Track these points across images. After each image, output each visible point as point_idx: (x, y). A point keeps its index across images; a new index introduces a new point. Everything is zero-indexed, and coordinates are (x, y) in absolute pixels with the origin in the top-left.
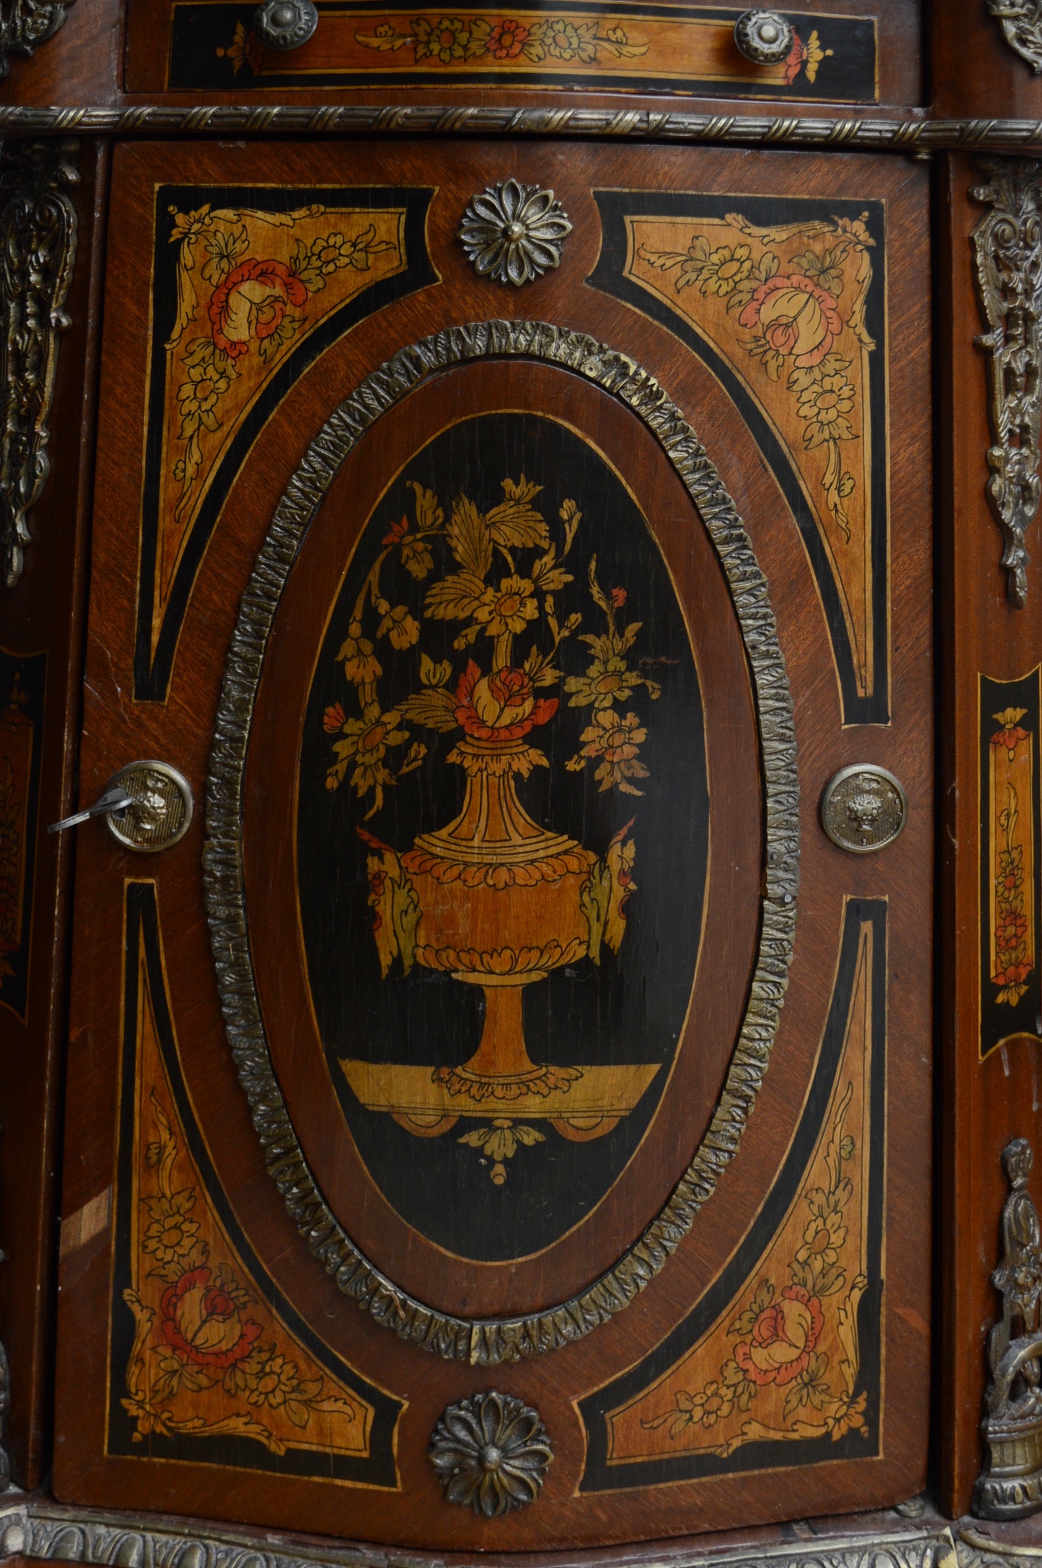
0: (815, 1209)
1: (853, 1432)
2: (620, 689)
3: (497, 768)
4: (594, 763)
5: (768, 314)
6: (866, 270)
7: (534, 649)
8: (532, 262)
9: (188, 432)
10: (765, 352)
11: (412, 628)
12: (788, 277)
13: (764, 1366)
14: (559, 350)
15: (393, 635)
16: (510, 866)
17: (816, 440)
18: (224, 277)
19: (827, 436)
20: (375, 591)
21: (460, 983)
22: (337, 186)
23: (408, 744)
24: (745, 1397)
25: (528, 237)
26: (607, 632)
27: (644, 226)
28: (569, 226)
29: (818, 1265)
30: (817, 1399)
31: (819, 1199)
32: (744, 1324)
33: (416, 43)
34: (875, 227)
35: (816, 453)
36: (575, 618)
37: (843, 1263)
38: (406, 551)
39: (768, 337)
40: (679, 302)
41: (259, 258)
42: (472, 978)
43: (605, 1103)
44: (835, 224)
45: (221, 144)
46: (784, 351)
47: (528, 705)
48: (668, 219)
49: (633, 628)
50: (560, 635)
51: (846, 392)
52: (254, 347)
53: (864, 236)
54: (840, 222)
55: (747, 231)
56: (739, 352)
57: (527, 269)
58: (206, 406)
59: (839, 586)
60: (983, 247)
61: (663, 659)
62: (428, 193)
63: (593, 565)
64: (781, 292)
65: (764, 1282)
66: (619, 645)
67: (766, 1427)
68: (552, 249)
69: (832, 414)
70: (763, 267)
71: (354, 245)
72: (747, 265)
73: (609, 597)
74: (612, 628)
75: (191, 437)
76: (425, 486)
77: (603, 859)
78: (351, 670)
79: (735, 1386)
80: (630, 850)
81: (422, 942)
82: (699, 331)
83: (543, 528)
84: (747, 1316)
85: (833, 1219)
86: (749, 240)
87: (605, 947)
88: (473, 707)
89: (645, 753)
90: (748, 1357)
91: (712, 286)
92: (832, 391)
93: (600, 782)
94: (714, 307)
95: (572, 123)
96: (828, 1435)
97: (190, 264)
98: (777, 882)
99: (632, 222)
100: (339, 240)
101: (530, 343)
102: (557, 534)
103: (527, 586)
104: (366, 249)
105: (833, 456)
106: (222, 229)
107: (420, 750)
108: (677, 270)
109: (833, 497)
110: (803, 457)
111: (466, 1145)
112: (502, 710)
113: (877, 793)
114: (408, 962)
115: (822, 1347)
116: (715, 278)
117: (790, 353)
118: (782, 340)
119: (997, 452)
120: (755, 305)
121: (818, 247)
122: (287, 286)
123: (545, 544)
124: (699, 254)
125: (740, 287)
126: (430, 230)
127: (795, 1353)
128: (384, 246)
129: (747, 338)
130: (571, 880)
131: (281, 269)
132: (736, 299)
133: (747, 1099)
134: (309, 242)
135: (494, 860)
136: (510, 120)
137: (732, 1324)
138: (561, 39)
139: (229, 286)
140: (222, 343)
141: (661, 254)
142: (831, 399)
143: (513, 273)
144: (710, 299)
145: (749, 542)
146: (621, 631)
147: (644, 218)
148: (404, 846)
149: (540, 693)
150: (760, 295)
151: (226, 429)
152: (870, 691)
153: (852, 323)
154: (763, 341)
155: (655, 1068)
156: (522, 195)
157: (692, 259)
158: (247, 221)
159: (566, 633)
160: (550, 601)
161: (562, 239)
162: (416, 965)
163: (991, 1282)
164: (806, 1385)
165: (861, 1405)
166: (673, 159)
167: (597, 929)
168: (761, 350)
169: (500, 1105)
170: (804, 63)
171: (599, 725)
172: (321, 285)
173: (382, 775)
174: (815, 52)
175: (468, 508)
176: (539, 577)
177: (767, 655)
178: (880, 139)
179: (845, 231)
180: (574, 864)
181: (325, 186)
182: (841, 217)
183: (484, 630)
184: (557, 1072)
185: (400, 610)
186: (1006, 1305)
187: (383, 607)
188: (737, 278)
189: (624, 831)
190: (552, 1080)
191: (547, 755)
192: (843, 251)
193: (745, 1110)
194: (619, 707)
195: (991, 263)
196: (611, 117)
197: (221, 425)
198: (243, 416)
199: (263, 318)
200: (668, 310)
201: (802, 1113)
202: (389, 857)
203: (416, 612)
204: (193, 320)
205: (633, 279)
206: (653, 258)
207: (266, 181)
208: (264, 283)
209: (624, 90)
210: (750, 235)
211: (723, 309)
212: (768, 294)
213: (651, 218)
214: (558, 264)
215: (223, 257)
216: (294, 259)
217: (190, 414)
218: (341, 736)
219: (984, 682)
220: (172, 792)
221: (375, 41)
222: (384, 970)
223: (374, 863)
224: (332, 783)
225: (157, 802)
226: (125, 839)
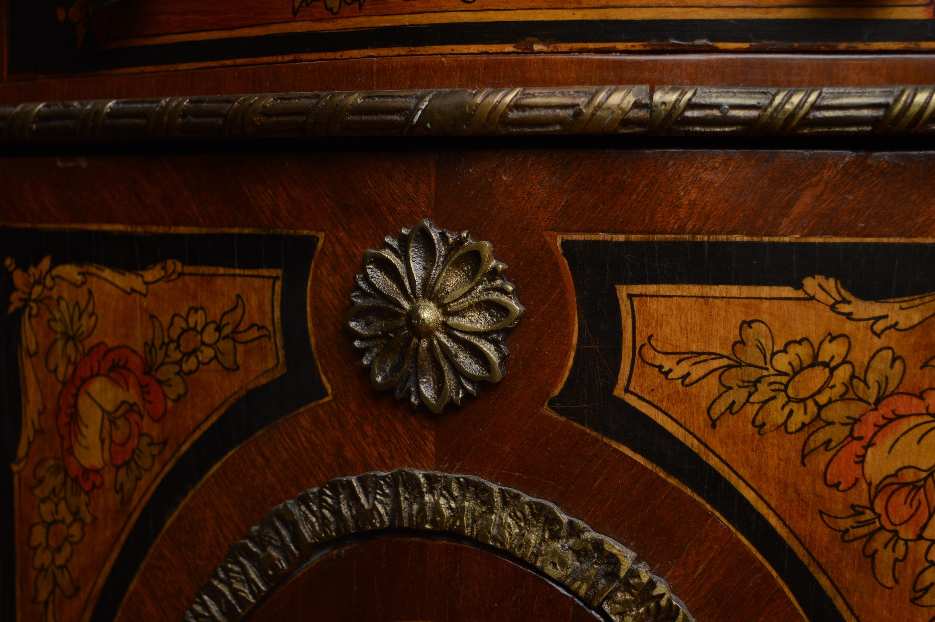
5: (879, 464)
8: (458, 371)
9: (43, 594)
10: (872, 534)
12: (921, 396)
18: (70, 369)
22: (195, 230)
25: (448, 329)
27: (653, 304)
28: (517, 308)
39: (879, 507)
40: (714, 443)
41: (110, 342)
46: (907, 533)
48: (695, 290)
52: (108, 478)
55: (845, 308)
57: (450, 381)
58: (60, 560)
62: (311, 242)
64: (905, 425)
68: (488, 348)
70: (872, 378)
71: (219, 329)
72: (843, 373)
75: (46, 603)
82: (749, 495)
86: (848, 327)
91: (776, 413)
95: (514, 115)
97: (33, 347)
99: (630, 296)
100: (198, 319)
101: (458, 512)
104: (233, 337)
106: (65, 295)
108: (711, 384)
116: (781, 399)
117: (920, 537)
118: (905, 511)
120: (856, 447)
122: (144, 389)
125: (827, 414)
126: (315, 309)
128: (255, 333)
129: (838, 508)
131: (134, 362)
132: (821, 437)
134: (165, 320)
136: (411, 112)
139: (77, 384)
140: (74, 470)
141: (683, 355)
143: (428, 391)
144: (772, 438)
147: (652, 289)
150: (866, 429)
151: (83, 596)
154: (869, 515)
156: (441, 249)
157: (739, 364)
158: (93, 283)
161: (506, 331)
166: (706, 176)
168: (864, 530)
172: (179, 389)
181: (183, 230)
188: (822, 399)
196: (582, 100)
197: (77, 590)
198: (101, 581)
199: (119, 435)
200: (695, 458)
204: (39, 432)
205: (632, 401)
206: (668, 363)
207: (111, 220)
208: (116, 382)
209: (621, 46)
210: (849, 316)
211: (795, 457)
212: (880, 428)
213: (665, 289)
214: (499, 374)
215: (68, 338)
216: (149, 346)
217: (42, 569)
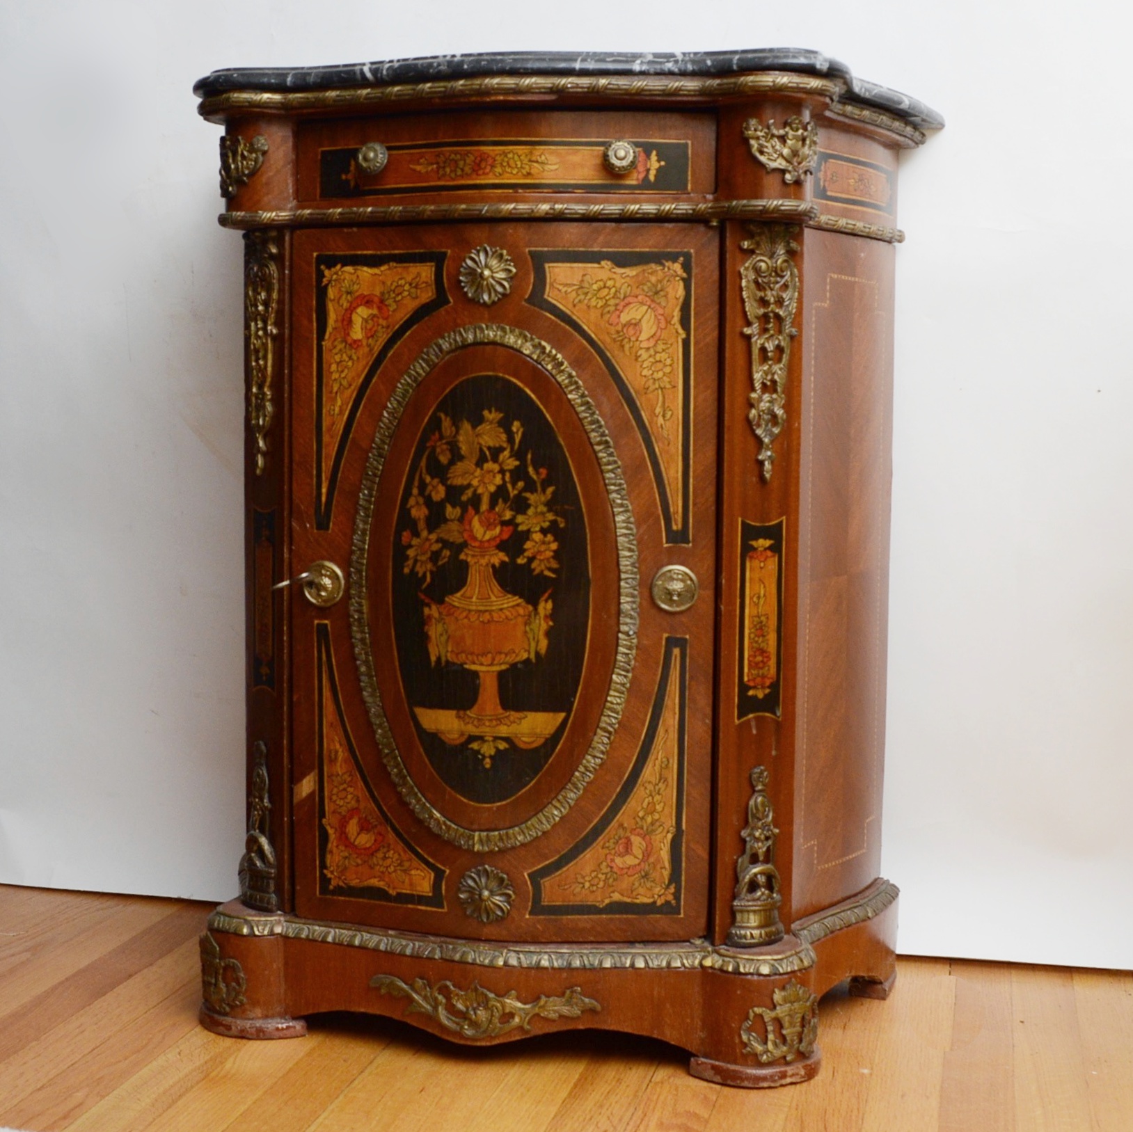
0: (648, 791)
1: (667, 903)
2: (544, 521)
3: (484, 561)
4: (531, 560)
5: (624, 318)
6: (681, 292)
7: (500, 501)
8: (496, 291)
9: (335, 389)
10: (622, 340)
11: (442, 489)
12: (637, 297)
13: (621, 866)
14: (511, 339)
15: (433, 494)
16: (490, 612)
17: (651, 389)
18: (349, 305)
19: (657, 386)
20: (424, 471)
21: (466, 669)
22: (401, 252)
23: (441, 550)
24: (611, 880)
25: (493, 278)
26: (536, 491)
27: (557, 270)
28: (514, 270)
29: (649, 819)
30: (649, 884)
31: (650, 787)
32: (611, 844)
33: (438, 168)
34: (687, 267)
35: (651, 396)
36: (521, 484)
37: (663, 819)
38: (438, 450)
39: (625, 330)
40: (575, 311)
41: (365, 293)
42: (474, 667)
43: (538, 731)
44: (664, 265)
45: (345, 230)
46: (633, 339)
47: (498, 530)
48: (568, 265)
49: (550, 490)
50: (513, 493)
51: (668, 362)
52: (364, 343)
53: (680, 271)
54: (667, 264)
55: (613, 270)
56: (608, 340)
57: (493, 295)
58: (343, 375)
59: (663, 469)
60: (746, 276)
61: (566, 507)
62: (445, 254)
63: (529, 456)
64: (632, 306)
65: (621, 825)
66: (543, 499)
67: (622, 895)
68: (506, 284)
69: (660, 374)
70: (622, 291)
71: (410, 284)
72: (613, 290)
73: (537, 473)
74: (539, 489)
75: (337, 392)
76: (446, 415)
77: (536, 609)
78: (414, 512)
79: (606, 874)
80: (550, 605)
81: (450, 649)
82: (586, 327)
83: (504, 437)
84: (612, 841)
85: (657, 798)
86: (615, 276)
87: (537, 654)
88: (471, 531)
89: (557, 555)
90: (612, 860)
91: (593, 303)
92: (660, 361)
93: (534, 570)
94: (594, 315)
95: (514, 211)
96: (655, 903)
97: (332, 297)
98: (626, 624)
99: (549, 267)
100: (402, 282)
101: (495, 336)
102: (511, 439)
103: (496, 467)
104: (416, 287)
105: (661, 398)
106: (347, 277)
107: (446, 553)
108: (574, 294)
109: (661, 420)
110: (643, 399)
111: (472, 749)
112: (485, 532)
113: (682, 581)
114: (443, 659)
115: (651, 860)
116: (595, 298)
117: (637, 340)
118: (633, 332)
119: (754, 395)
120: (618, 313)
121: (653, 279)
122: (379, 308)
123: (505, 445)
124: (586, 285)
125: (609, 303)
126: (447, 275)
127: (637, 861)
128: (424, 285)
129: (613, 331)
130: (520, 620)
131: (376, 300)
132: (607, 309)
133: (610, 733)
134: (389, 283)
135: (482, 608)
136: (481, 211)
137: (604, 844)
138: (511, 162)
139: (351, 309)
140: (349, 341)
141: (566, 285)
142: (660, 366)
143: (486, 297)
144: (592, 310)
145: (612, 443)
146: (544, 491)
147: (555, 264)
148: (441, 601)
149: (504, 523)
150: (620, 307)
152: (680, 526)
153: (672, 322)
154: (621, 334)
155: (563, 715)
156: (490, 253)
157: (582, 288)
158: (359, 273)
159: (516, 492)
160: (508, 476)
161: (511, 278)
162: (447, 662)
163: (740, 836)
164: (643, 877)
165: (672, 890)
166: (571, 230)
167: (533, 644)
168: (620, 338)
169: (488, 730)
170: (648, 171)
171: (533, 540)
172: (395, 307)
173: (429, 566)
174: (654, 164)
175: (466, 426)
176: (503, 462)
177: (621, 505)
178: (687, 214)
179: (669, 269)
180: (521, 611)
181: (397, 252)
182: (667, 261)
183: (475, 490)
184: (513, 715)
185: (436, 481)
186: (748, 846)
187: (428, 479)
188: (607, 298)
189: (546, 595)
190: (512, 718)
191: (508, 555)
192: (668, 281)
193: (609, 738)
194: (544, 531)
195: (753, 286)
199: (369, 327)
200: (568, 316)
201: (641, 743)
202: (434, 607)
203: (443, 481)
204: (335, 329)
205: (550, 299)
206: (560, 287)
207: (367, 250)
208: (368, 307)
209: (545, 191)
210: (615, 273)
211: (599, 315)
212: (624, 307)
213: (560, 265)
214: (508, 291)
215: (348, 293)
216: (382, 294)
217: (335, 380)
218: (410, 546)
219: (743, 523)
220: (334, 577)
221: (418, 168)
222: (433, 664)
223: (426, 611)
224: (406, 570)
225: (327, 582)
226: (313, 601)
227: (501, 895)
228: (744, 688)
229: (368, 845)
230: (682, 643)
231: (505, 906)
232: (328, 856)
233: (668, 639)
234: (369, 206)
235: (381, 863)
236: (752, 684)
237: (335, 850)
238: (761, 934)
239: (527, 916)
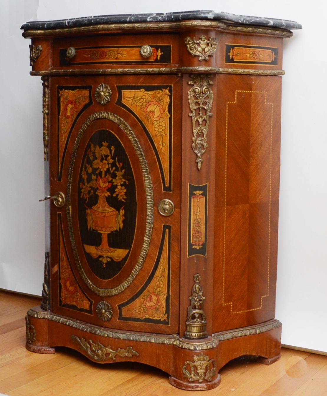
0: (158, 280)
1: (165, 320)
2: (122, 182)
3: (103, 195)
4: (118, 195)
5: (149, 110)
6: (168, 100)
7: (108, 174)
8: (105, 100)
9: (63, 132)
10: (148, 118)
11: (91, 169)
12: (153, 102)
13: (149, 305)
14: (111, 117)
15: (88, 170)
16: (105, 213)
17: (158, 135)
18: (66, 103)
19: (160, 134)
20: (86, 163)
21: (99, 233)
22: (80, 85)
23: (91, 190)
24: (145, 310)
25: (104, 95)
26: (119, 171)
27: (125, 92)
28: (111, 93)
29: (158, 290)
30: (158, 313)
31: (158, 278)
32: (145, 297)
33: (91, 56)
34: (170, 91)
35: (158, 138)
36: (114, 168)
37: (163, 290)
38: (90, 155)
39: (149, 114)
40: (132, 107)
41: (71, 99)
42: (100, 232)
43: (120, 255)
44: (162, 90)
45: (64, 77)
46: (152, 117)
47: (107, 184)
48: (129, 90)
49: (124, 171)
50: (112, 171)
51: (164, 125)
52: (71, 116)
53: (168, 93)
54: (163, 90)
56: (143, 118)
57: (105, 101)
58: (65, 128)
59: (162, 164)
60: (190, 94)
61: (129, 177)
62: (92, 86)
63: (117, 159)
64: (151, 105)
65: (148, 291)
66: (121, 174)
67: (149, 316)
68: (108, 97)
69: (161, 130)
70: (148, 100)
72: (145, 100)
73: (119, 165)
74: (120, 170)
75: (63, 134)
76: (92, 143)
77: (119, 212)
78: (83, 176)
79: (144, 308)
80: (123, 211)
81: (93, 225)
82: (135, 113)
83: (109, 151)
84: (145, 296)
85: (161, 282)
86: (145, 94)
87: (120, 228)
88: (99, 184)
89: (126, 194)
90: (146, 303)
91: (138, 104)
92: (161, 125)
93: (118, 199)
94: (138, 108)
95: (110, 72)
96: (160, 320)
97: (62, 101)
98: (149, 219)
99: (123, 91)
100: (80, 96)
101: (106, 116)
102: (111, 152)
103: (106, 162)
104: (84, 98)
105: (161, 139)
106: (66, 94)
107: (92, 191)
108: (131, 101)
109: (161, 147)
110: (155, 139)
111: (100, 260)
112: (103, 185)
113: (168, 205)
114: (92, 228)
115: (159, 304)
116: (138, 102)
117: (153, 118)
118: (152, 115)
119: (193, 138)
120: (146, 108)
121: (159, 96)
122: (75, 105)
123: (109, 154)
124: (136, 98)
125: (143, 104)
126: (92, 94)
127: (154, 304)
128: (86, 97)
129: (145, 114)
130: (114, 216)
131: (74, 102)
132: (142, 107)
133: (144, 258)
134: (77, 96)
135: (103, 211)
136: (100, 71)
137: (143, 297)
138: (112, 54)
139: (67, 105)
140: (66, 116)
141: (128, 98)
142: (161, 127)
143: (102, 102)
145: (144, 155)
146: (121, 171)
147: (125, 90)
148: (91, 208)
149: (109, 182)
150: (147, 106)
152: (168, 185)
153: (165, 111)
155: (128, 251)
156: (104, 86)
157: (134, 99)
158: (69, 92)
159: (113, 171)
160: (110, 165)
161: (110, 95)
162: (93, 229)
163: (189, 299)
164: (156, 310)
165: (166, 316)
166: (130, 78)
167: (118, 225)
169: (105, 254)
170: (157, 56)
171: (118, 188)
172: (78, 105)
173: (88, 195)
174: (159, 53)
175: (98, 147)
176: (109, 160)
177: (147, 177)
178: (169, 72)
179: (164, 92)
180: (115, 213)
182: (164, 89)
183: (100, 170)
184: (112, 249)
185: (89, 166)
186: (192, 303)
187: (87, 165)
188: (143, 102)
189: (122, 208)
190: (112, 250)
191: (110, 193)
192: (164, 96)
193: (143, 260)
194: (121, 185)
195: (193, 98)
196: (116, 70)
197: (67, 131)
198: (69, 130)
199: (72, 111)
200: (130, 109)
201: (155, 262)
202: (89, 210)
203: (91, 166)
204: (62, 112)
205: (123, 103)
206: (127, 99)
208: (71, 104)
210: (145, 93)
211: (140, 109)
212: (149, 105)
213: (127, 90)
214: (109, 100)
215: (66, 99)
216: (75, 100)
217: (63, 129)
218: (82, 188)
219: (190, 185)
220: (62, 197)
221: (85, 56)
222: (89, 230)
223: (87, 211)
224: (81, 197)
225: (60, 199)
226: (57, 205)
227: (108, 312)
228: (190, 245)
229: (72, 291)
230: (169, 227)
231: (110, 316)
232: (62, 293)
233: (164, 226)
234: (71, 69)
235: (76, 297)
236: (194, 244)
237: (63, 291)
238: (195, 335)
239: (117, 320)
